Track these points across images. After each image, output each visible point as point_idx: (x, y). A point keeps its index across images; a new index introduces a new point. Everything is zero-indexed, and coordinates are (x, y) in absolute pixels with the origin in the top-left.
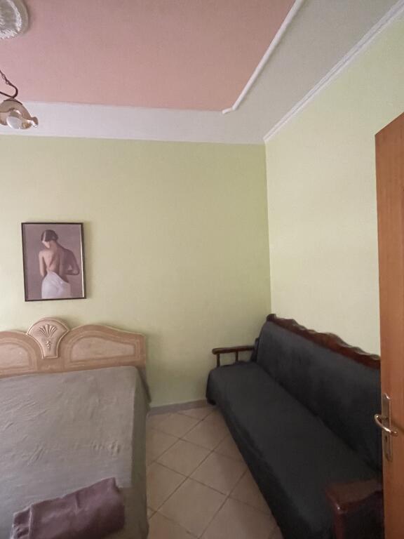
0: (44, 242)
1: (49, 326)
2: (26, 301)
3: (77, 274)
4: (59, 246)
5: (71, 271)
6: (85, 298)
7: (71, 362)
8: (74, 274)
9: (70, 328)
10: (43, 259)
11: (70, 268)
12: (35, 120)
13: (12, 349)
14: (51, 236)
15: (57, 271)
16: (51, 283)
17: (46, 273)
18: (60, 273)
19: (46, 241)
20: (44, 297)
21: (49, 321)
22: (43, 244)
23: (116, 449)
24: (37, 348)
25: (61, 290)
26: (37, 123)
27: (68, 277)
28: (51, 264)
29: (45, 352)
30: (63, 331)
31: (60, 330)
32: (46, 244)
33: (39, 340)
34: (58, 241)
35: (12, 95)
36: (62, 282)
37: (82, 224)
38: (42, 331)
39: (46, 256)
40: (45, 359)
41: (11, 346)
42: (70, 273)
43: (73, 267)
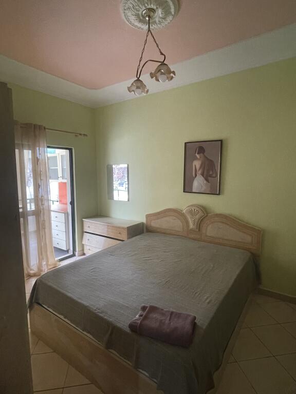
0: (196, 154)
1: (195, 210)
2: (184, 192)
3: (215, 177)
4: (205, 156)
5: (212, 174)
6: (219, 194)
7: (206, 236)
8: (213, 177)
9: (207, 214)
10: (195, 166)
11: (211, 173)
12: (174, 73)
13: (175, 219)
14: (201, 150)
15: (203, 175)
16: (198, 183)
17: (196, 175)
18: (205, 176)
19: (198, 154)
20: (194, 191)
21: (194, 206)
22: (196, 156)
23: (208, 301)
24: (187, 222)
25: (204, 188)
26: (175, 75)
27: (209, 178)
28: (199, 170)
29: (191, 226)
30: (203, 214)
31: (201, 214)
32: (198, 156)
33: (189, 217)
34: (205, 154)
35: (162, 61)
36: (205, 182)
37: (221, 141)
38: (191, 212)
39: (197, 164)
40: (191, 230)
41: (175, 218)
42: (210, 176)
43: (212, 172)
